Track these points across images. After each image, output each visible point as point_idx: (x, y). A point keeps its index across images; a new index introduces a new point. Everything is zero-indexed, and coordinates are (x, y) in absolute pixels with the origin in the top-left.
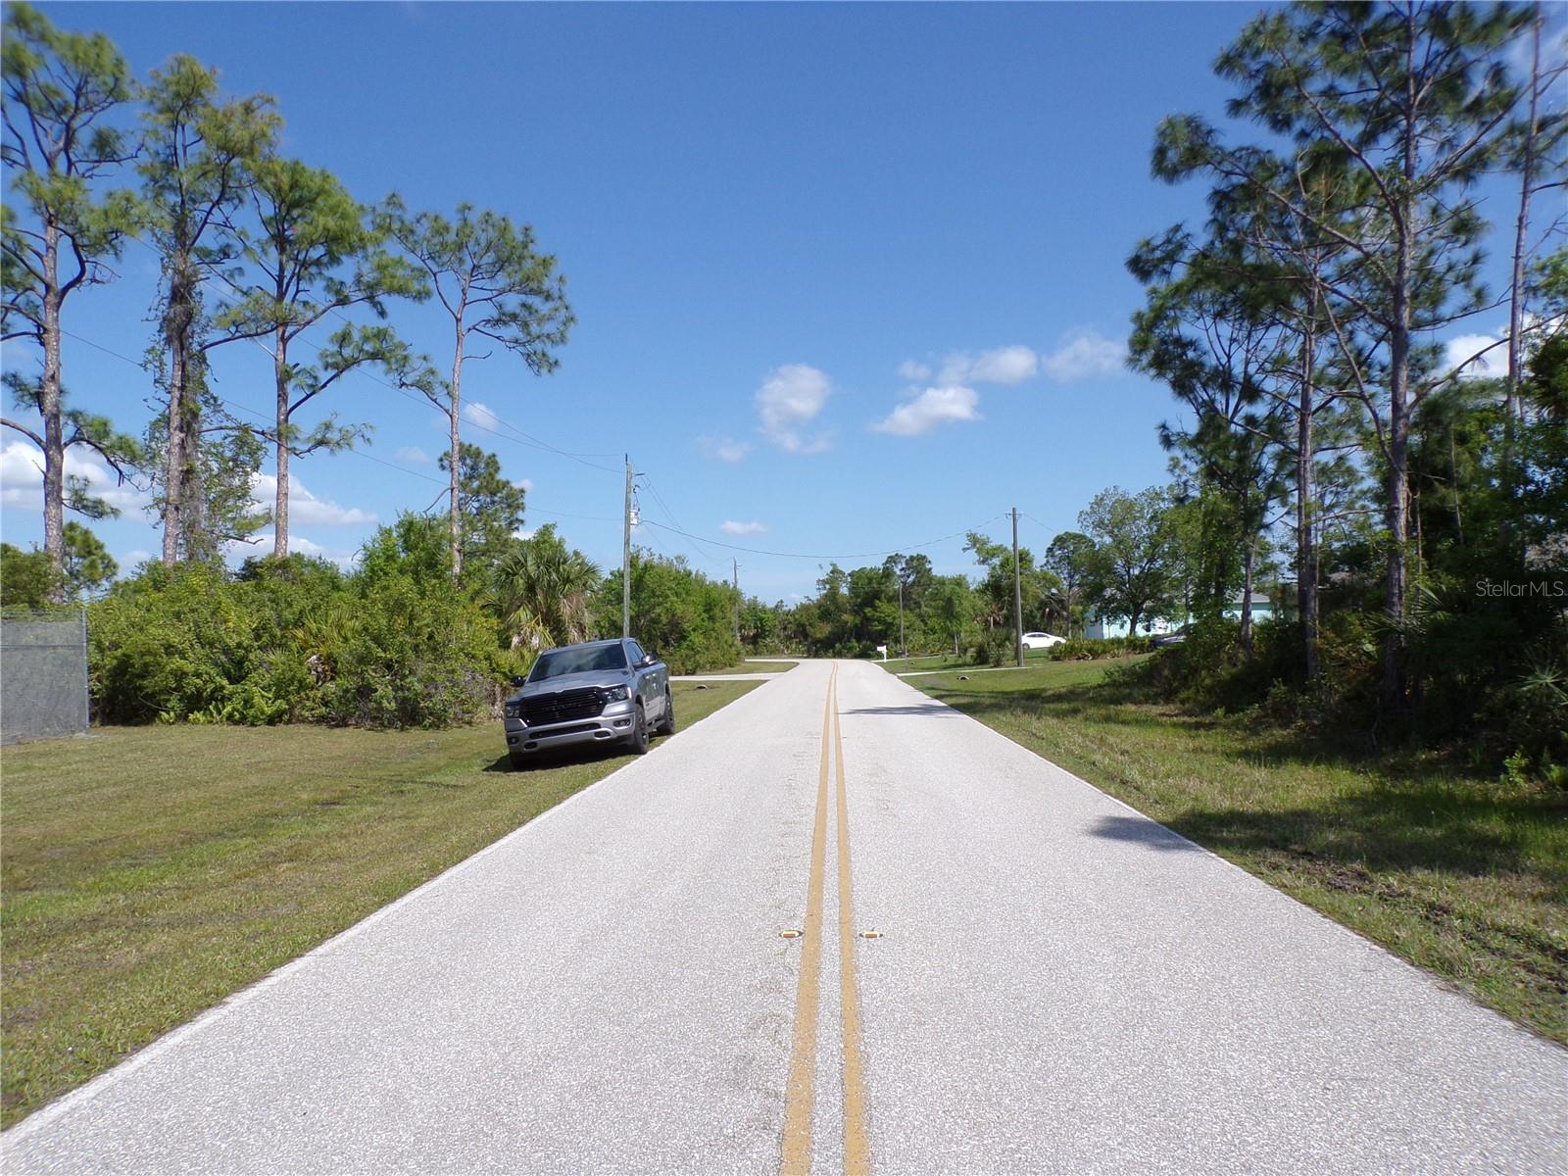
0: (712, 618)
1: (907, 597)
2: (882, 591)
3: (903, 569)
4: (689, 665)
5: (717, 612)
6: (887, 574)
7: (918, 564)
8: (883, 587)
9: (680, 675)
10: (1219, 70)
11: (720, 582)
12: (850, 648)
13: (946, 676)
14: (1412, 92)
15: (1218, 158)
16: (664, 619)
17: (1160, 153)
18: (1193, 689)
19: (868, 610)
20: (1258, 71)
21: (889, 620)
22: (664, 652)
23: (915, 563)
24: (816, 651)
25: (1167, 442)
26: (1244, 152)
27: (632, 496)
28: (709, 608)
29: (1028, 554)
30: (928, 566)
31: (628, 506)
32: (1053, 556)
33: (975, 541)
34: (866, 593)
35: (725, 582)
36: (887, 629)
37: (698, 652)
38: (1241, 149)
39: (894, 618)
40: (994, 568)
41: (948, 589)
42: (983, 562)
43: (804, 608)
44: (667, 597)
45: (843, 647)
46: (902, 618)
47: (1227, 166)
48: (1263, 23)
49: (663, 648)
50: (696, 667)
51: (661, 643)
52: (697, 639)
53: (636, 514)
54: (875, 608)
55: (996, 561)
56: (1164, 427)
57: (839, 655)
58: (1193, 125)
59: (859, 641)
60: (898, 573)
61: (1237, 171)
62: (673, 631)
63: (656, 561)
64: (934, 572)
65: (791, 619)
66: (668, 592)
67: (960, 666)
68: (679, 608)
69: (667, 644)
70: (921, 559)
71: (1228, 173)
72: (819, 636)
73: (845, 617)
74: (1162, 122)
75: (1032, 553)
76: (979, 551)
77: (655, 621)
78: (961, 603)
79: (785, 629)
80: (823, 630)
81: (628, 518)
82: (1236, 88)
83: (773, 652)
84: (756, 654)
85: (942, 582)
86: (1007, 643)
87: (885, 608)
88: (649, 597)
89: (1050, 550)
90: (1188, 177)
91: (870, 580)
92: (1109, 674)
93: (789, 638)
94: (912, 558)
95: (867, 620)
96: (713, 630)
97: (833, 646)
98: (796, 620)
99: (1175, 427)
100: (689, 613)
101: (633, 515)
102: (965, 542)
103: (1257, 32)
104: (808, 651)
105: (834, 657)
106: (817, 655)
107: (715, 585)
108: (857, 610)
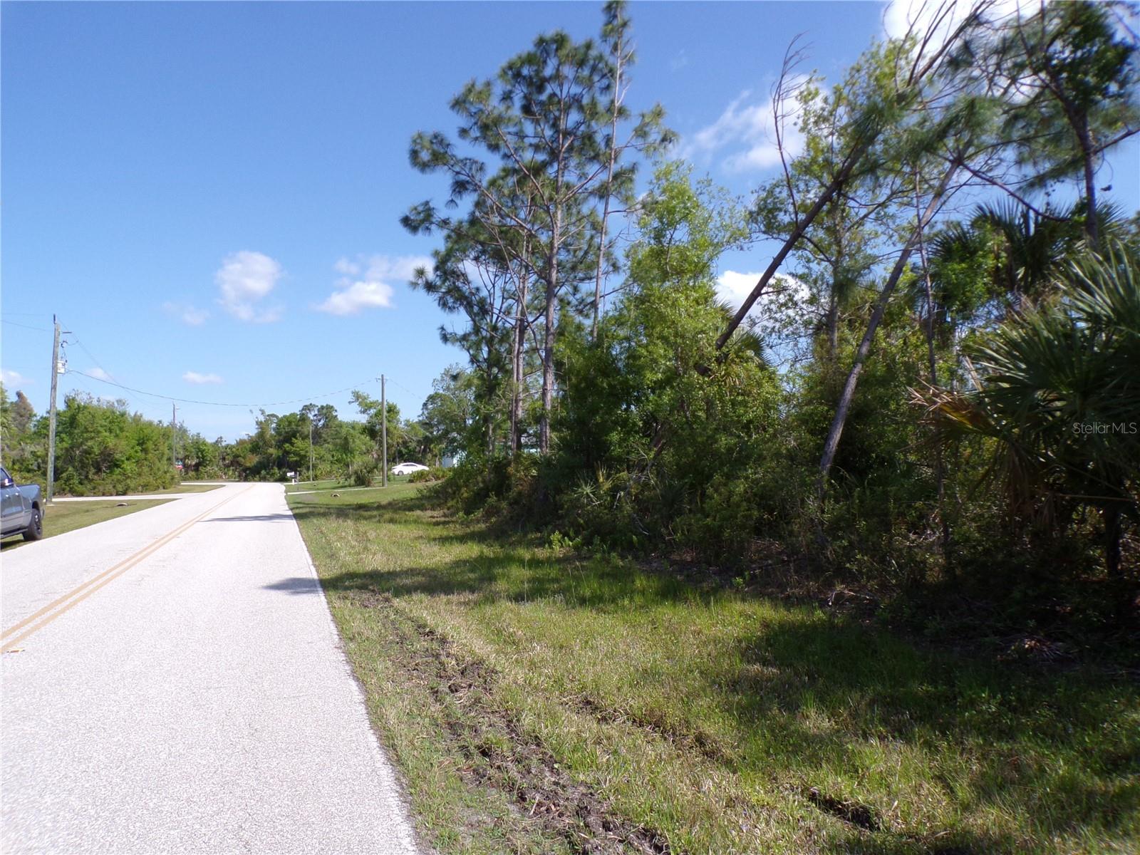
0: (145, 451)
1: (317, 437)
2: (298, 432)
3: (315, 415)
4: (120, 488)
5: (150, 445)
6: (303, 419)
7: (327, 412)
8: (300, 428)
9: (111, 495)
10: (453, 107)
11: (156, 422)
12: (273, 474)
13: (323, 495)
14: (561, 142)
15: (452, 162)
16: (96, 450)
17: (414, 154)
18: (455, 501)
19: (287, 445)
20: (475, 113)
21: (303, 453)
22: (96, 477)
23: (324, 411)
24: (246, 476)
25: (445, 338)
26: (468, 161)
27: (60, 350)
28: (142, 443)
29: (395, 407)
30: (334, 414)
31: (55, 357)
32: (427, 409)
33: (357, 397)
34: (286, 433)
35: (160, 422)
36: (300, 460)
37: (129, 477)
38: (466, 159)
39: (307, 452)
40: (371, 417)
41: (344, 431)
42: (364, 412)
43: (241, 443)
44: (99, 432)
45: (268, 474)
46: (313, 453)
47: (457, 169)
48: (473, 85)
49: (96, 473)
50: (127, 489)
51: (93, 470)
52: (129, 466)
53: (64, 365)
54: (292, 444)
55: (372, 411)
56: (442, 328)
57: (264, 479)
58: (438, 139)
59: (279, 469)
60: (312, 418)
61: (464, 172)
62: (105, 460)
63: (95, 403)
64: (340, 418)
65: (228, 451)
66: (99, 428)
67: (345, 487)
68: (111, 442)
69: (99, 470)
70: (330, 408)
71: (458, 173)
72: (248, 465)
73: (271, 450)
74: (415, 134)
75: (398, 407)
76: (360, 404)
77: (88, 452)
78: (354, 442)
79: (224, 459)
80: (253, 460)
81: (55, 368)
82: (461, 120)
83: (212, 477)
84: (198, 479)
85: (341, 425)
86: (375, 470)
87: (298, 443)
88: (82, 432)
89: (425, 405)
90: (433, 170)
91: (290, 423)
92: (420, 491)
93: (227, 466)
94: (322, 407)
95: (287, 453)
96: (146, 459)
97: (259, 473)
98: (233, 452)
99: (449, 330)
100: (121, 446)
101: (60, 365)
102: (351, 397)
103: (470, 91)
104: (240, 476)
105: (260, 481)
106: (246, 480)
107: (150, 424)
108: (279, 445)
